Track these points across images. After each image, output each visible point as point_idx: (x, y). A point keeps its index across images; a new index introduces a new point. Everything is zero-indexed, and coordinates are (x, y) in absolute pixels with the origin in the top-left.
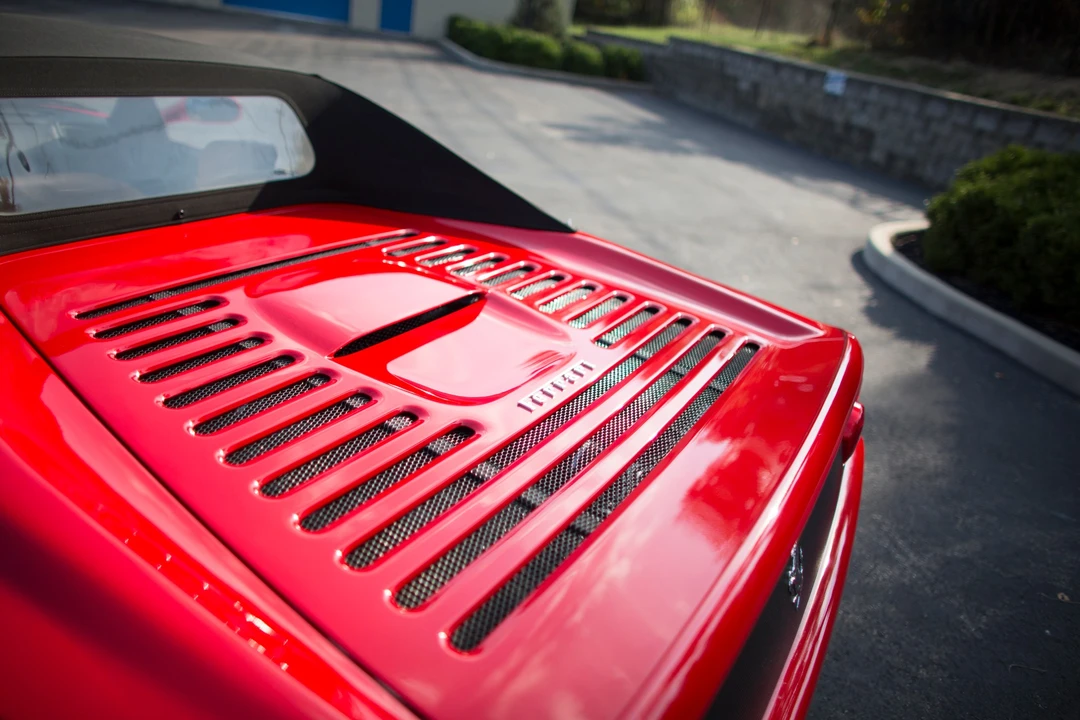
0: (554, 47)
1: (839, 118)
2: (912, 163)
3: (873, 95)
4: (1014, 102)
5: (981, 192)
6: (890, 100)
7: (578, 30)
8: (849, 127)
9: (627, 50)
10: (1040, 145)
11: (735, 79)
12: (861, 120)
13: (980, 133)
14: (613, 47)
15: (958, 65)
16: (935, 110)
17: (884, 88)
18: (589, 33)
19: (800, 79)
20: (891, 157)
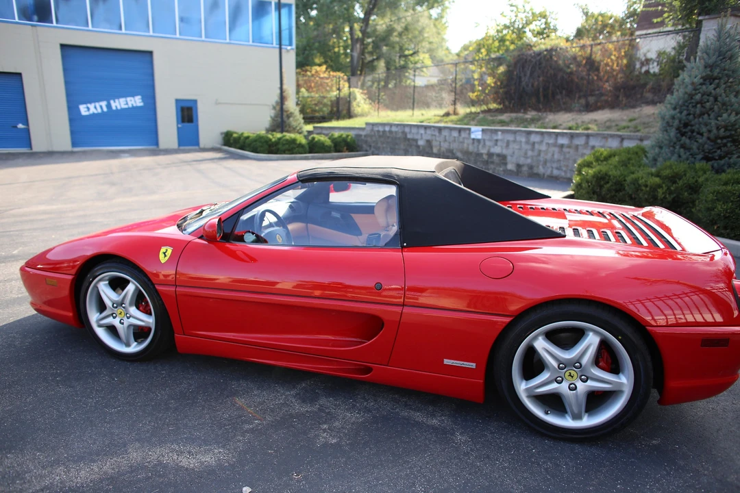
0: (301, 140)
1: (484, 151)
2: (531, 167)
3: (499, 136)
4: (570, 128)
5: (600, 172)
6: (510, 137)
7: (310, 127)
8: (490, 155)
9: (344, 134)
10: (593, 147)
11: (416, 141)
12: (497, 150)
13: (562, 146)
14: (336, 134)
15: (531, 114)
16: (534, 138)
17: (503, 131)
18: (314, 127)
19: (455, 134)
20: (519, 166)
